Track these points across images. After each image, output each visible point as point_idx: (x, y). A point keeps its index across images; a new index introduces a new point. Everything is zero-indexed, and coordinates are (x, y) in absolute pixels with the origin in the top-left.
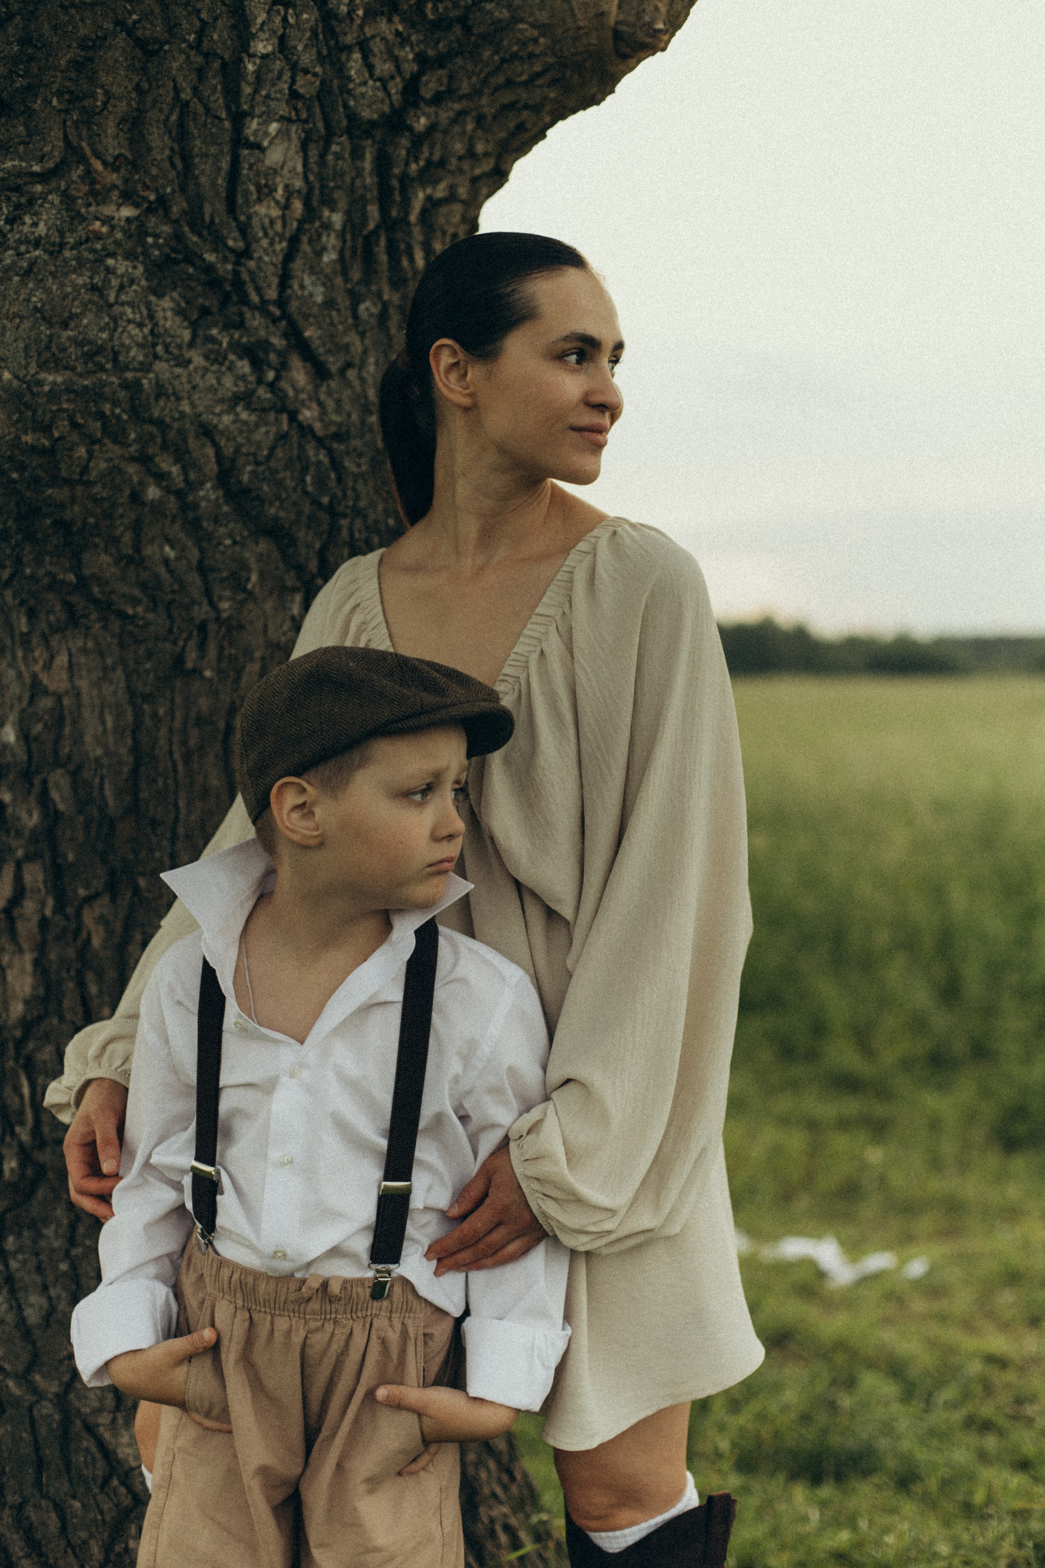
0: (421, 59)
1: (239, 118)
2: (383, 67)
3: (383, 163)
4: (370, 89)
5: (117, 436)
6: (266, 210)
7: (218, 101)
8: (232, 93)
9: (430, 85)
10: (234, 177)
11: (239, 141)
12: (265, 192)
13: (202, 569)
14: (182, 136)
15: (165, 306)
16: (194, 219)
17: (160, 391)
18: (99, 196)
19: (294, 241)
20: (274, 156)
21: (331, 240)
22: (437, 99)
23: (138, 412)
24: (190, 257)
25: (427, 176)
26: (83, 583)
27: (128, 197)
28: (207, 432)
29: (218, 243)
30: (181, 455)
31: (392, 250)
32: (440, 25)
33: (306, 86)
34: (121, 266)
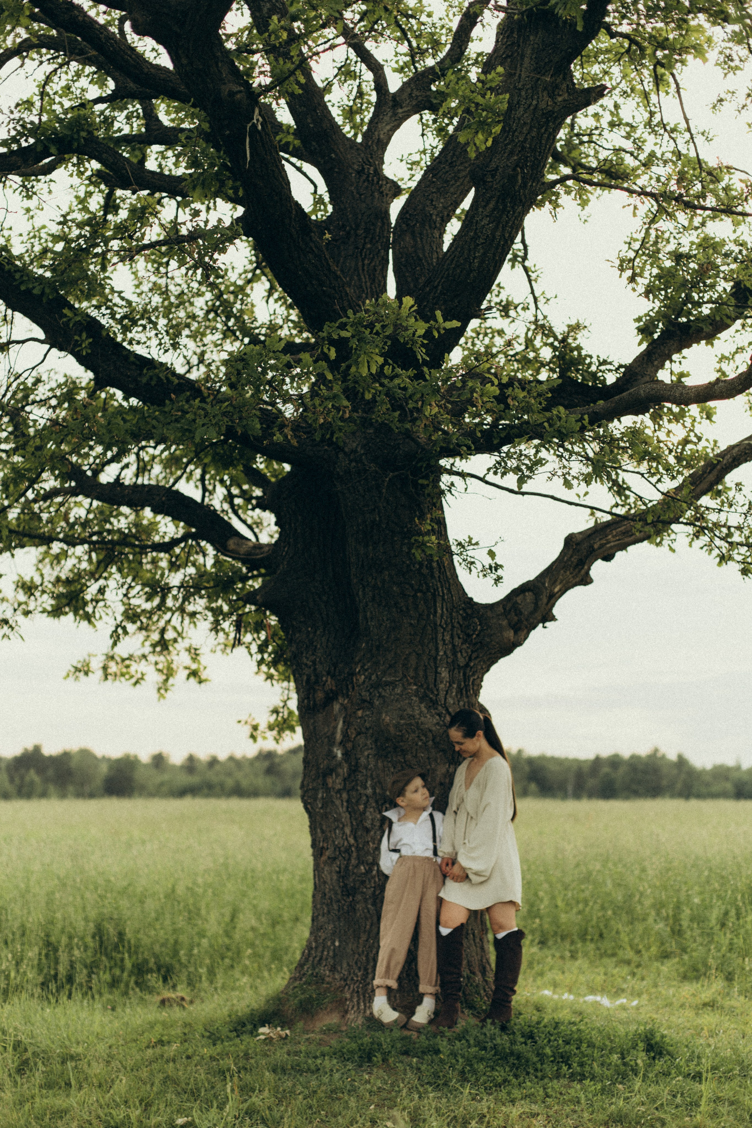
0: (472, 652)
1: (436, 668)
2: (465, 655)
3: (464, 674)
4: (462, 660)
5: (414, 732)
6: (442, 686)
7: (432, 664)
8: (435, 663)
9: (474, 655)
10: (435, 680)
11: (436, 672)
12: (442, 682)
13: (428, 758)
14: (425, 671)
15: (423, 705)
16: (428, 688)
17: (422, 723)
18: (410, 684)
19: (447, 692)
20: (443, 675)
21: (454, 691)
22: (476, 658)
23: (418, 728)
24: (427, 696)
25: (473, 675)
26: (405, 762)
27: (415, 684)
28: (430, 731)
29: (433, 693)
30: (425, 735)
31: (467, 691)
32: (475, 644)
33: (450, 660)
34: (414, 698)
